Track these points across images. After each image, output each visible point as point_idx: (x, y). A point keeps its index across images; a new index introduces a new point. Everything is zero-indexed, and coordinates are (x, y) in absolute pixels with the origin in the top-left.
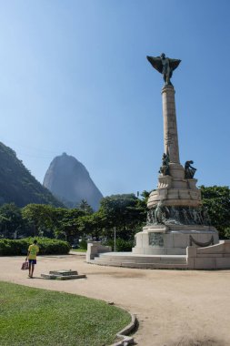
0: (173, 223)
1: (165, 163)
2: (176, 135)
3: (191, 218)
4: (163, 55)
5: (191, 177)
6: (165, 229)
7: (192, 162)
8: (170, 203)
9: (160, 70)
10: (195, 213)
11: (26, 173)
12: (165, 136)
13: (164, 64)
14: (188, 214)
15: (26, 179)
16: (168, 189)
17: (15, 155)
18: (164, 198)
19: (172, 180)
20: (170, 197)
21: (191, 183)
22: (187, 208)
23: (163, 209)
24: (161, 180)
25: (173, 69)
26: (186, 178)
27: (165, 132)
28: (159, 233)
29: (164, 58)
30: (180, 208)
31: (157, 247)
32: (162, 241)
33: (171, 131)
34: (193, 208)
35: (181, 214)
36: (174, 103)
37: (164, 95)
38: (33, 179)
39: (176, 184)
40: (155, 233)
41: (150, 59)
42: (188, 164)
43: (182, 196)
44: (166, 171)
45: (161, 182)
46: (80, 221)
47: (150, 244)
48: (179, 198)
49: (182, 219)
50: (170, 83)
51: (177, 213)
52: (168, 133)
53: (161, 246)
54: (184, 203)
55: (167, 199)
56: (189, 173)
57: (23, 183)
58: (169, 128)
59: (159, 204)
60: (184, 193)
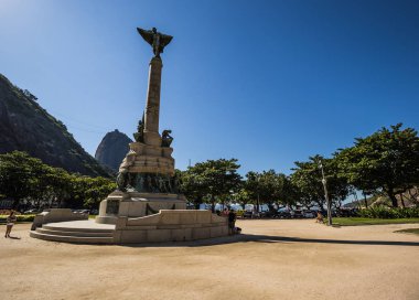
2: (157, 105)
4: (154, 29)
5: (168, 146)
6: (123, 196)
10: (161, 181)
14: (153, 181)
18: (130, 164)
19: (145, 148)
21: (165, 151)
22: (153, 175)
25: (165, 45)
29: (155, 32)
30: (146, 175)
33: (153, 101)
34: (160, 175)
35: (146, 181)
41: (141, 31)
42: (166, 133)
43: (149, 163)
50: (158, 56)
53: (115, 214)
55: (132, 166)
60: (152, 161)
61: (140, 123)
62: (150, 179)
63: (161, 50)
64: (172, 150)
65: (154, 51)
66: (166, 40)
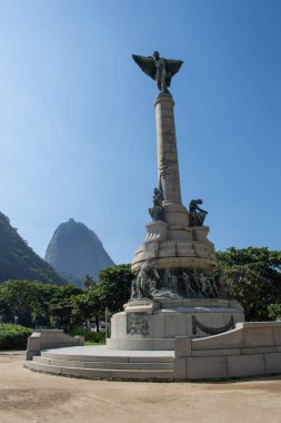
0: (167, 296)
1: (156, 203)
2: (175, 162)
3: (196, 287)
4: (157, 54)
5: (200, 224)
6: (151, 306)
7: (200, 202)
8: (163, 263)
9: (152, 74)
10: (203, 279)
11: (21, 244)
12: (159, 163)
13: (157, 65)
14: (192, 280)
15: (20, 251)
16: (159, 242)
17: (8, 222)
18: (153, 256)
19: (168, 229)
20: (163, 254)
21: (198, 232)
22: (190, 271)
23: (149, 273)
24: (150, 229)
25: (173, 75)
26: (191, 225)
27: (159, 157)
28: (142, 314)
29: (158, 58)
30: (178, 271)
31: (138, 338)
32: (147, 327)
33: (168, 157)
34: (200, 270)
35: (181, 281)
36: (172, 118)
37: (158, 106)
38: (29, 251)
39: (174, 233)
40: (137, 313)
41: (137, 59)
42: (194, 205)
43: (182, 251)
44: (159, 213)
45: (149, 231)
46: (73, 301)
47: (128, 332)
48: (177, 255)
49: (181, 289)
50: (167, 91)
51: (174, 279)
52: (163, 160)
53: (145, 335)
54: (184, 262)
55: (157, 258)
56: (196, 217)
57: (16, 255)
58: (164, 153)
59: (144, 265)
60: (185, 248)
61: (156, 192)
62: (186, 277)
63: (168, 82)
64: (207, 229)
65: (159, 84)
66: (173, 67)
